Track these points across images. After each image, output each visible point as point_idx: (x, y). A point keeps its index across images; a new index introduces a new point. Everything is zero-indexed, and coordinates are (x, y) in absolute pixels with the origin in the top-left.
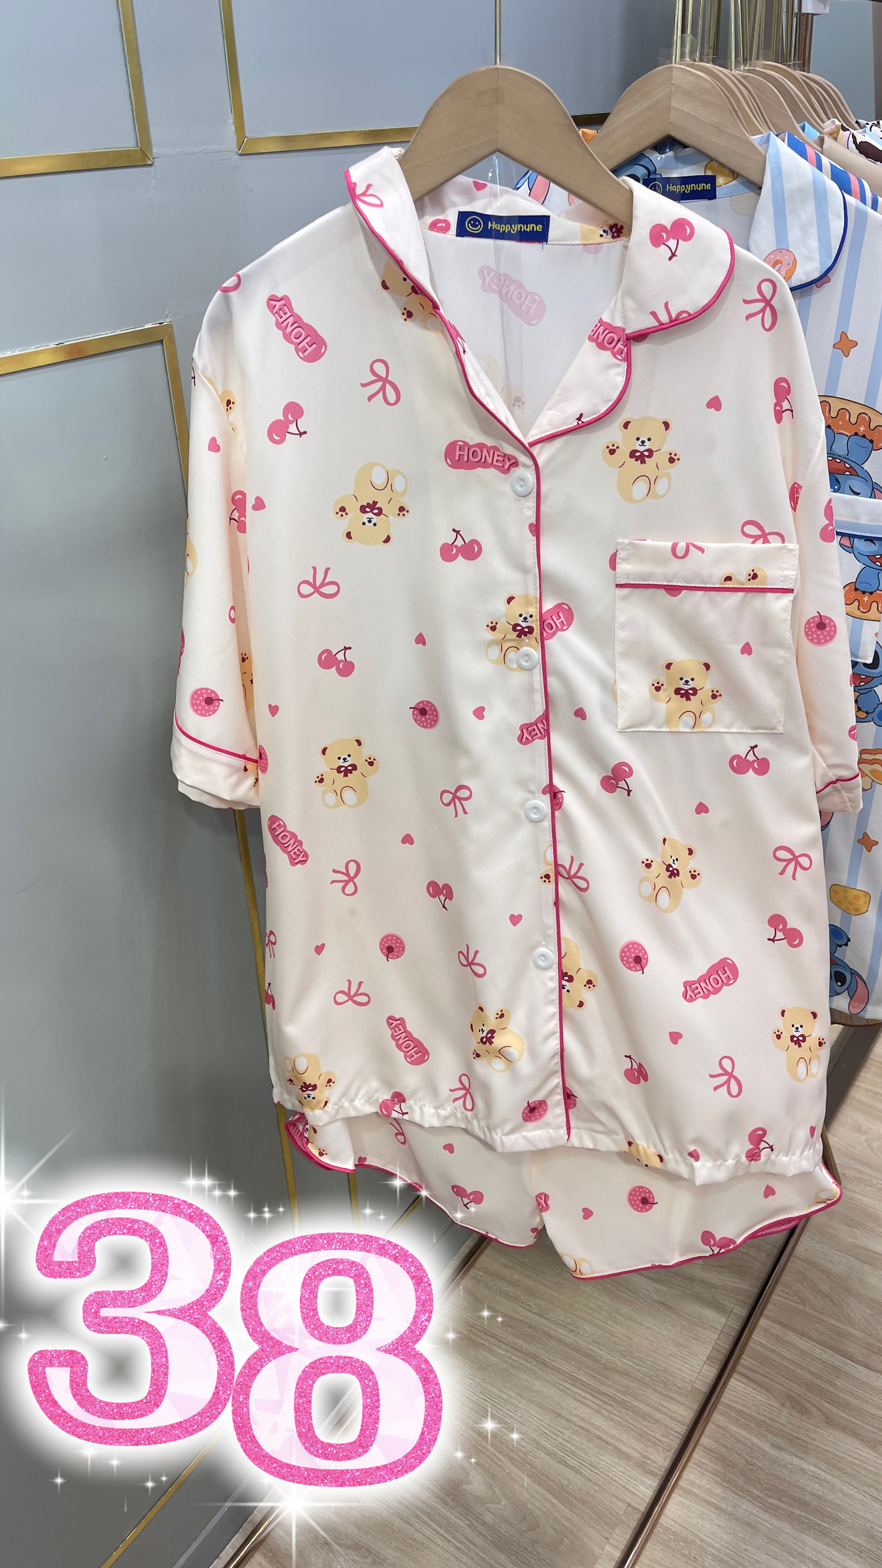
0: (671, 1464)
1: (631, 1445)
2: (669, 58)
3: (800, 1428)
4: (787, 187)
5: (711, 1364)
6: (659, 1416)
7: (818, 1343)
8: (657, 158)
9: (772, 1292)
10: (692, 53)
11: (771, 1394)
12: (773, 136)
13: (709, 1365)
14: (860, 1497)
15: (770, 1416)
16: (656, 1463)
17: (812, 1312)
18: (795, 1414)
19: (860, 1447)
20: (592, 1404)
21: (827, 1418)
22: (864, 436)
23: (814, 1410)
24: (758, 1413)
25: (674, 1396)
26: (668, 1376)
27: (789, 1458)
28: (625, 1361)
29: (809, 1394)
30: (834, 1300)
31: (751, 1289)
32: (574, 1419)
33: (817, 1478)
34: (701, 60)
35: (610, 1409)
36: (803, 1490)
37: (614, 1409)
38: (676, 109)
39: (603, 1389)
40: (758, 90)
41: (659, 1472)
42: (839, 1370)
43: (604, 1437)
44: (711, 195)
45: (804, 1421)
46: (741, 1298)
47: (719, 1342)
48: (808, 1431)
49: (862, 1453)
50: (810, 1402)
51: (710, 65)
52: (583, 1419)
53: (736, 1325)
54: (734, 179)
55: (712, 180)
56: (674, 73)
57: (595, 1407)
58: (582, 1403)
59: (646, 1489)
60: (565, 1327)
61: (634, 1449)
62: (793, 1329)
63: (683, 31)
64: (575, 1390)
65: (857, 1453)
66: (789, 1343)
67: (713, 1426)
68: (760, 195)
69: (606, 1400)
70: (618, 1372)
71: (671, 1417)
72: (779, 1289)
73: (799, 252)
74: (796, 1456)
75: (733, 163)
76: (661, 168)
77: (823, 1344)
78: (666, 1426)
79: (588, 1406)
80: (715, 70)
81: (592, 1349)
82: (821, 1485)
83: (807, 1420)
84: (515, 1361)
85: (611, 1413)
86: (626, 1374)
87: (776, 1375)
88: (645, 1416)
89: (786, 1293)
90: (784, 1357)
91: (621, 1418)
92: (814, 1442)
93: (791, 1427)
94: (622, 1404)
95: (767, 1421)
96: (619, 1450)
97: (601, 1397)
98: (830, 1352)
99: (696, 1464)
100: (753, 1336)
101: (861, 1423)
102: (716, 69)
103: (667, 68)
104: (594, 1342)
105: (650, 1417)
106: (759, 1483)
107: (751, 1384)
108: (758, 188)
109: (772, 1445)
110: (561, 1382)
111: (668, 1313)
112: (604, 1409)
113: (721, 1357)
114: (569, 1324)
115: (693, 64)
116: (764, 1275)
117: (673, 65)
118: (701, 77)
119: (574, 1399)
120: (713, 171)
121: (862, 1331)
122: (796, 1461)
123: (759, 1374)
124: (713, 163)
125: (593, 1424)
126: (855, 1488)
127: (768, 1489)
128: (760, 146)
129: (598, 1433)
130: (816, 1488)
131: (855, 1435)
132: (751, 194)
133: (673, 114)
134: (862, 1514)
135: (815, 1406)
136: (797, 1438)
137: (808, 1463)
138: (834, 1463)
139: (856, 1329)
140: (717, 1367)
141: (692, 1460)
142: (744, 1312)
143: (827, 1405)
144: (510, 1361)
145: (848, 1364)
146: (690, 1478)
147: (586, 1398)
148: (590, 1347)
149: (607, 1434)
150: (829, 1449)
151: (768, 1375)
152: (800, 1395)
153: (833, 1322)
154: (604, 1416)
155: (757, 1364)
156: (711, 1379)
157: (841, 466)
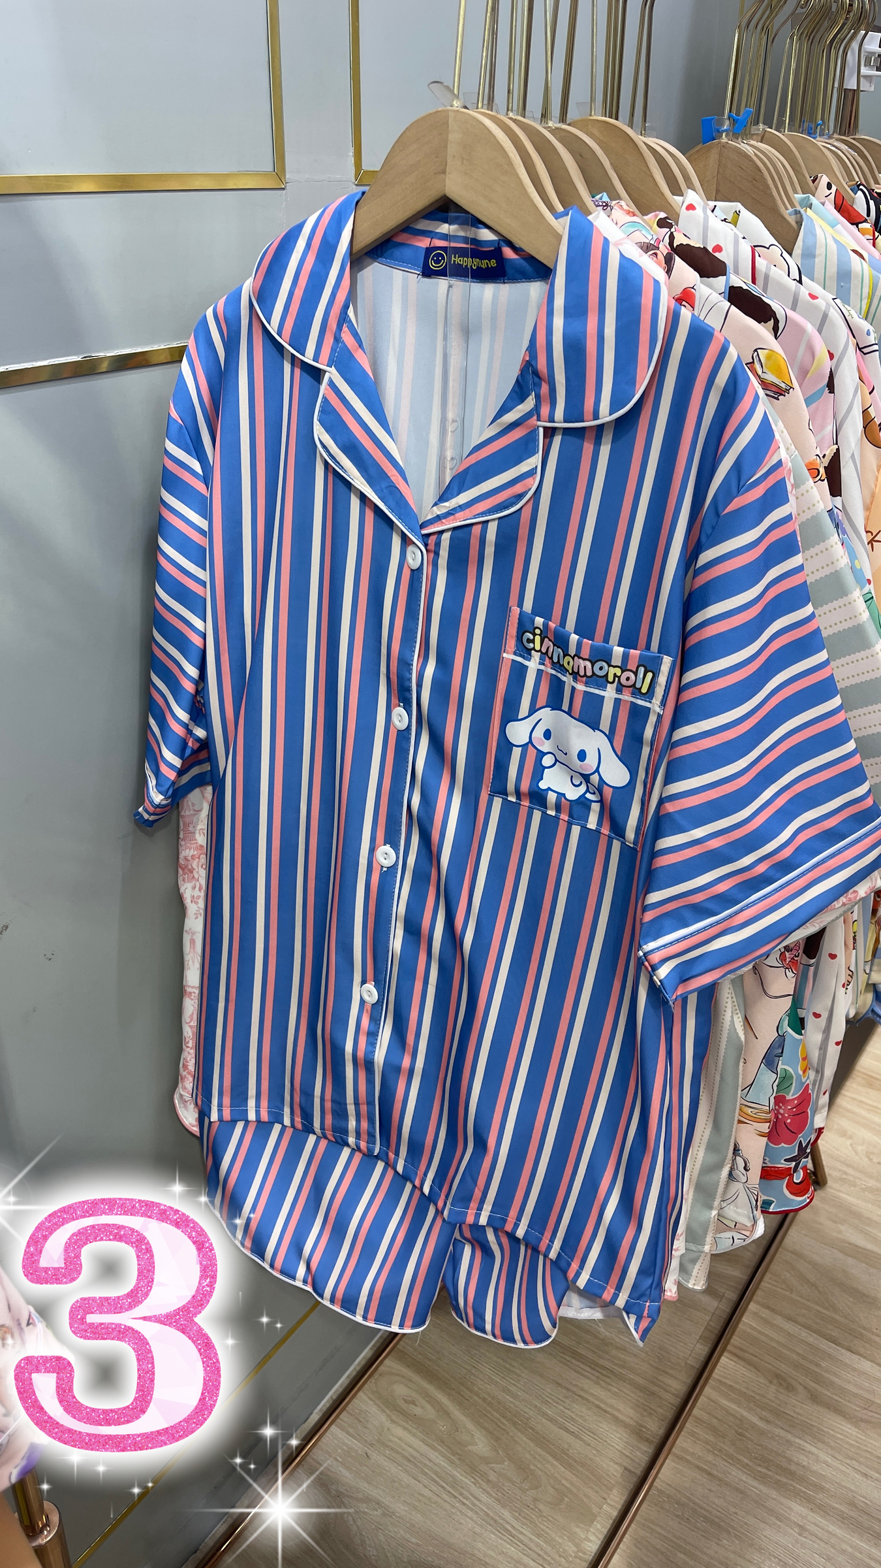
0: (665, 1432)
1: (628, 1414)
3: (786, 1403)
5: (703, 1342)
6: (654, 1388)
7: (804, 1327)
9: (761, 1280)
11: (759, 1371)
13: (701, 1343)
14: (843, 1468)
15: (758, 1391)
16: (651, 1431)
17: (799, 1298)
18: (782, 1391)
19: (844, 1424)
20: (591, 1375)
21: (812, 1395)
23: (800, 1389)
24: (747, 1389)
25: (669, 1371)
26: (663, 1352)
27: (777, 1431)
29: (796, 1373)
30: (820, 1289)
31: (742, 1276)
32: (574, 1389)
33: (803, 1450)
35: (609, 1380)
36: (790, 1461)
37: (612, 1381)
39: (602, 1362)
41: (654, 1439)
42: (823, 1352)
43: (602, 1405)
45: (791, 1397)
46: (732, 1283)
47: (711, 1323)
48: (794, 1406)
49: (846, 1430)
50: (795, 1380)
52: (582, 1389)
53: (726, 1308)
57: (594, 1378)
58: (581, 1374)
61: (632, 1418)
62: (780, 1314)
65: (842, 1430)
66: (776, 1326)
67: (705, 1399)
69: (605, 1372)
70: (617, 1347)
71: (665, 1390)
72: (768, 1276)
74: (783, 1429)
77: (808, 1328)
78: (660, 1398)
79: (588, 1378)
82: (807, 1457)
83: (794, 1396)
85: (610, 1384)
86: (624, 1349)
87: (765, 1355)
88: (641, 1388)
90: (772, 1339)
91: (619, 1389)
92: (800, 1418)
93: (778, 1402)
94: (620, 1376)
95: (754, 1395)
96: (617, 1417)
97: (600, 1370)
98: (815, 1336)
99: (688, 1433)
100: (743, 1319)
101: (844, 1402)
105: (646, 1389)
106: (749, 1452)
107: (741, 1362)
109: (761, 1418)
112: (603, 1380)
113: (713, 1336)
119: (574, 1370)
122: (782, 1433)
123: (749, 1353)
125: (592, 1394)
126: (838, 1460)
127: (757, 1458)
129: (597, 1402)
130: (803, 1460)
131: (838, 1411)
134: (843, 1483)
135: (800, 1384)
136: (784, 1413)
137: (794, 1435)
140: (709, 1344)
141: (685, 1430)
142: (733, 1296)
143: (812, 1384)
145: (832, 1347)
146: (683, 1445)
147: (585, 1370)
149: (606, 1403)
150: (814, 1424)
151: (756, 1354)
152: (786, 1374)
155: (748, 1344)
156: (702, 1356)
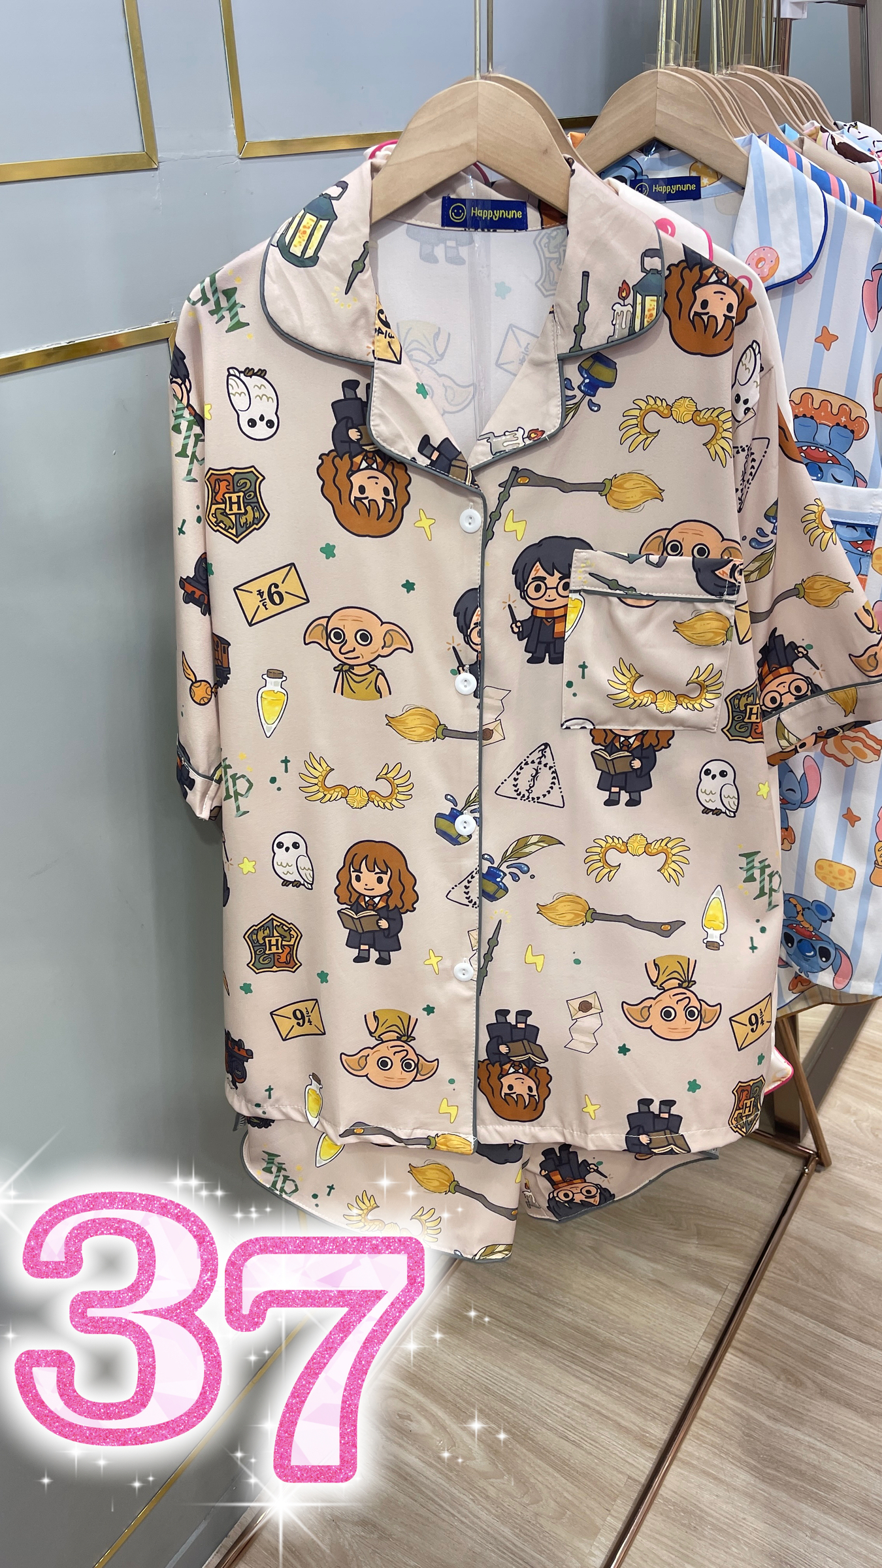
0: (669, 1436)
1: (631, 1419)
2: (654, 63)
3: (795, 1400)
4: (769, 186)
5: (707, 1339)
6: (656, 1390)
7: (811, 1317)
8: (643, 160)
9: (765, 1269)
10: (676, 58)
11: (766, 1367)
12: (755, 137)
13: (705, 1340)
14: (855, 1466)
15: (767, 1389)
16: (656, 1436)
17: (805, 1287)
18: (790, 1386)
19: (854, 1418)
20: (591, 1380)
21: (822, 1391)
22: (845, 427)
23: (809, 1383)
24: (754, 1386)
25: (672, 1371)
26: (664, 1352)
27: (786, 1429)
28: (623, 1338)
29: (803, 1367)
30: (826, 1275)
31: (746, 1267)
32: (574, 1395)
33: (813, 1448)
34: (685, 65)
35: (609, 1384)
36: (799, 1460)
37: (613, 1385)
38: (661, 112)
39: (602, 1365)
40: (740, 93)
41: (658, 1445)
42: (832, 1343)
43: (604, 1412)
44: (695, 195)
45: (799, 1393)
46: (735, 1275)
47: (714, 1318)
48: (803, 1403)
49: (857, 1423)
50: (804, 1375)
51: (693, 70)
52: (583, 1395)
53: (730, 1301)
54: (718, 180)
55: (696, 181)
56: (660, 77)
57: (594, 1383)
58: (581, 1379)
59: (644, 1463)
60: (564, 1307)
61: (634, 1424)
62: (786, 1305)
63: (668, 36)
64: (574, 1366)
65: (852, 1424)
66: (783, 1318)
67: (710, 1399)
68: (743, 195)
69: (605, 1376)
70: (617, 1349)
71: (668, 1392)
72: (772, 1265)
73: (781, 249)
74: (791, 1427)
75: (717, 164)
76: (647, 170)
77: (815, 1318)
78: (664, 1400)
79: (588, 1383)
80: (699, 75)
81: (590, 1328)
82: (817, 1455)
83: (802, 1393)
84: (515, 1340)
85: (611, 1389)
86: (624, 1351)
87: (771, 1349)
88: (643, 1391)
89: (780, 1270)
90: (778, 1332)
91: (620, 1393)
92: (809, 1414)
93: (786, 1398)
94: (620, 1379)
95: (762, 1393)
96: (619, 1424)
97: (600, 1374)
98: (823, 1326)
99: (693, 1436)
100: (748, 1312)
101: (854, 1395)
102: (700, 73)
103: (653, 72)
104: (592, 1320)
105: (649, 1392)
106: (757, 1454)
107: (746, 1358)
108: (740, 188)
109: (769, 1417)
110: (560, 1359)
111: (664, 1291)
112: (603, 1385)
113: (717, 1333)
114: (567, 1303)
115: (677, 69)
116: (757, 1253)
117: (659, 70)
118: (685, 81)
119: (574, 1375)
120: (697, 172)
121: (855, 1306)
122: (791, 1431)
123: (754, 1348)
124: (699, 164)
125: (592, 1400)
126: (850, 1457)
127: (765, 1460)
128: (743, 147)
129: (598, 1408)
130: (813, 1458)
131: (849, 1405)
132: (735, 194)
133: (658, 116)
134: (857, 1482)
135: (809, 1378)
136: (793, 1410)
137: (804, 1433)
138: (830, 1434)
139: (849, 1304)
140: (713, 1342)
141: (690, 1433)
142: (737, 1289)
143: (820, 1377)
144: (510, 1340)
145: (841, 1337)
146: (689, 1450)
147: (585, 1375)
148: (589, 1325)
149: (607, 1409)
150: (823, 1419)
151: (762, 1348)
152: (794, 1368)
153: (825, 1296)
154: (603, 1392)
155: (752, 1339)
156: (707, 1354)
157: (823, 455)
